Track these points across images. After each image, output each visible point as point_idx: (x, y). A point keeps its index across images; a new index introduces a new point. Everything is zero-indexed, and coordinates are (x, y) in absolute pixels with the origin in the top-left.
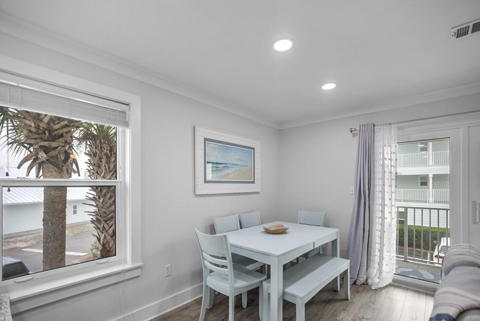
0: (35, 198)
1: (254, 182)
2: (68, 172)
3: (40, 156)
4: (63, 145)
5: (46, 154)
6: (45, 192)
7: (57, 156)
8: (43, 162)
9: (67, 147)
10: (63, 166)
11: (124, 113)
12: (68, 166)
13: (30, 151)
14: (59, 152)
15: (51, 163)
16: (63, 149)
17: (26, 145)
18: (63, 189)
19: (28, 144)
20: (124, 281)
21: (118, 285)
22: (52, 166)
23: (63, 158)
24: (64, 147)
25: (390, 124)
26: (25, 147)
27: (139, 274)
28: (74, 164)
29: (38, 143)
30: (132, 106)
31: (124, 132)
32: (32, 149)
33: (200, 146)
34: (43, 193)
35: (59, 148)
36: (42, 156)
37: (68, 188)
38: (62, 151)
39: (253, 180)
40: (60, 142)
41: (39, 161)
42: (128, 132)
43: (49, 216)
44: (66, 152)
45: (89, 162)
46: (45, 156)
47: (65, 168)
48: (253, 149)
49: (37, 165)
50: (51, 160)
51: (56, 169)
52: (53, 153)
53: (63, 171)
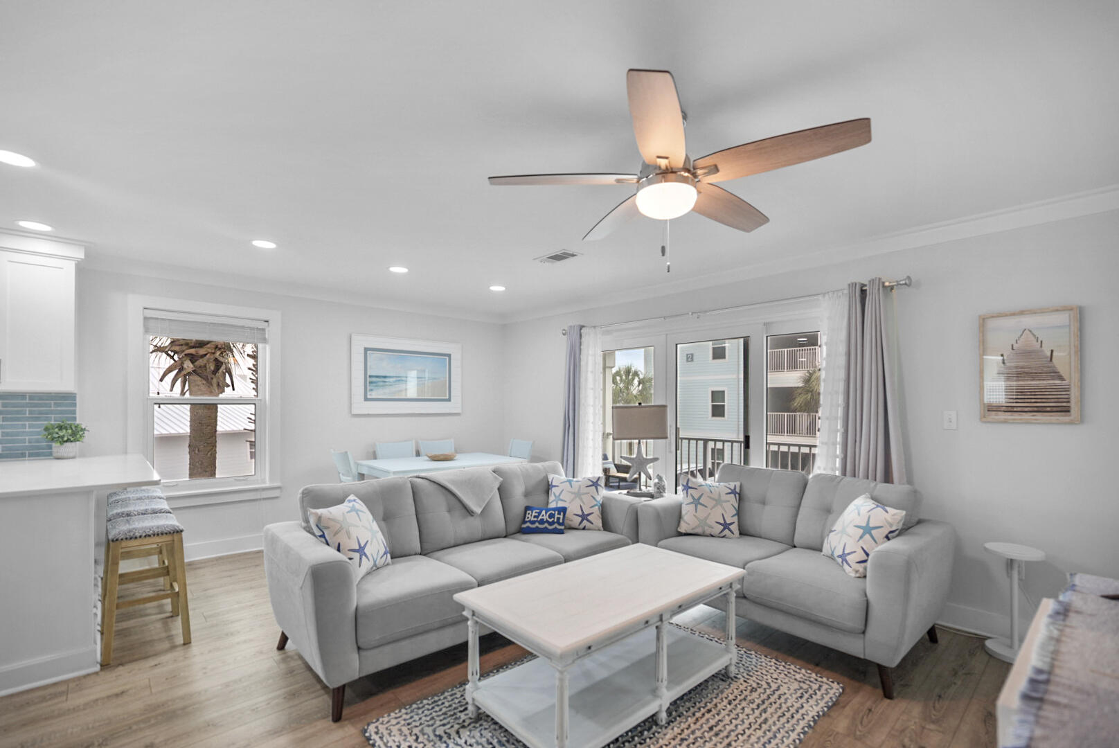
0: (181, 428)
1: (449, 400)
2: (218, 385)
3: (185, 366)
4: (213, 351)
5: (193, 363)
6: (191, 411)
7: (205, 366)
8: (189, 374)
9: (218, 353)
10: (212, 379)
11: (263, 330)
12: (219, 378)
13: (174, 360)
14: (208, 361)
15: (198, 375)
16: (212, 357)
17: (170, 352)
18: (213, 408)
19: (171, 351)
20: (260, 499)
21: (254, 503)
22: (199, 378)
23: (212, 368)
24: (214, 353)
25: (595, 327)
26: (168, 355)
27: (278, 495)
28: (227, 374)
29: (183, 351)
30: (270, 322)
31: (265, 348)
32: (176, 357)
33: (358, 358)
34: (189, 413)
35: (208, 356)
36: (188, 366)
37: (219, 406)
38: (211, 359)
39: (447, 398)
40: (209, 348)
41: (184, 372)
42: (268, 347)
43: (196, 441)
44: (216, 360)
45: (254, 369)
46: (191, 366)
47: (215, 381)
48: (449, 356)
49: (183, 377)
50: (199, 371)
51: (204, 382)
52: (200, 362)
53: (212, 385)
